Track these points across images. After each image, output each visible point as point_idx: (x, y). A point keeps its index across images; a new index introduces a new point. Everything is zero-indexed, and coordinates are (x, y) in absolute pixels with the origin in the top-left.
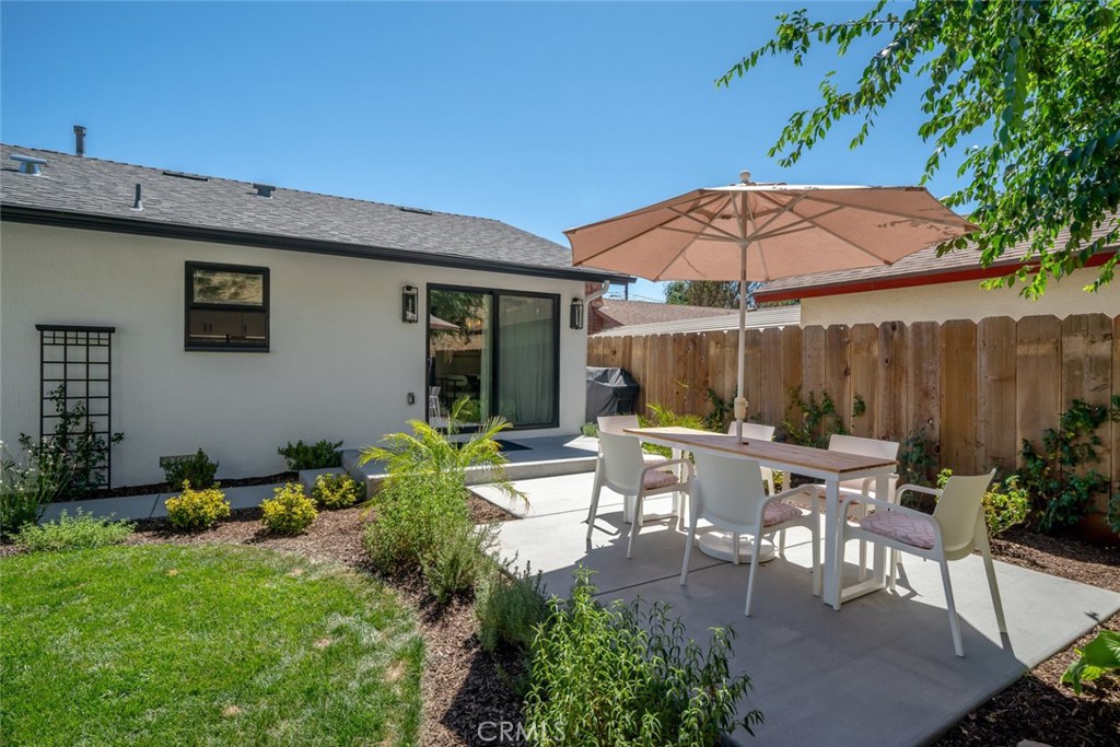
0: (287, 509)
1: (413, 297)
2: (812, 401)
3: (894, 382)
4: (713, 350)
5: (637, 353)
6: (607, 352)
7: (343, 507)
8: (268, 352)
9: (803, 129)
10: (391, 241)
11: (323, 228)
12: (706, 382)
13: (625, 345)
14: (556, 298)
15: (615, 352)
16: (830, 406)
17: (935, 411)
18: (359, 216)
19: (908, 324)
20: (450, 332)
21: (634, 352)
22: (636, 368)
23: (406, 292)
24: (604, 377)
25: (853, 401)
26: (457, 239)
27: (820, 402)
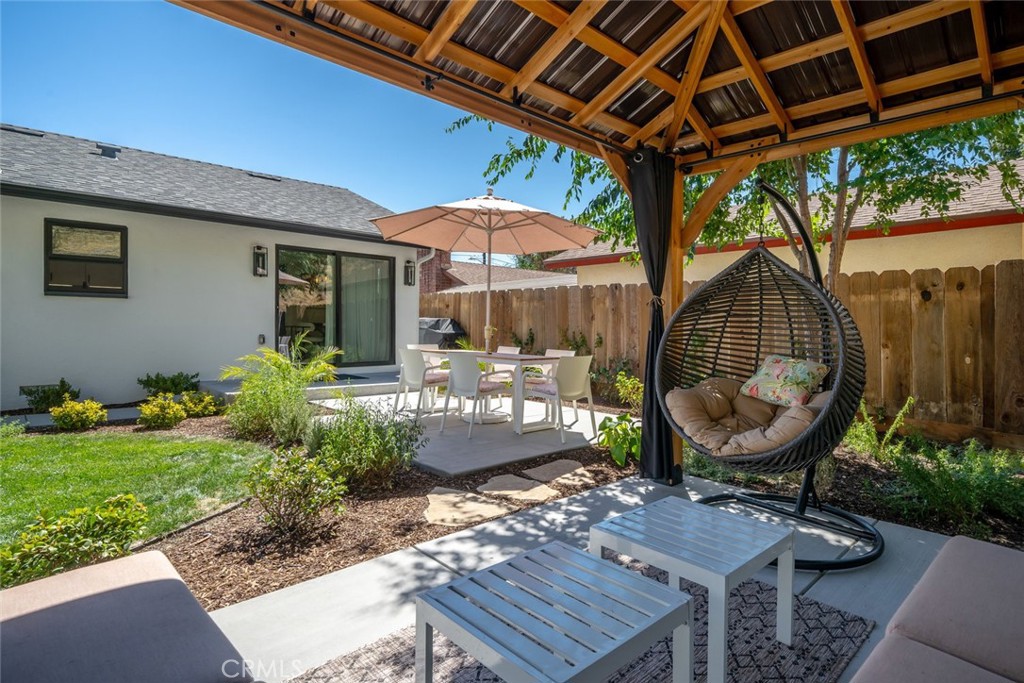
0: (161, 410)
1: (263, 255)
2: (574, 338)
3: (617, 324)
5: (464, 306)
6: (442, 306)
7: (204, 416)
8: (127, 297)
9: (501, 163)
10: (242, 209)
11: (178, 195)
12: (511, 328)
13: (455, 299)
14: (392, 261)
15: (448, 306)
16: (584, 341)
17: (636, 341)
18: (209, 182)
19: (623, 285)
20: (300, 287)
21: (462, 305)
22: (464, 319)
23: (256, 251)
24: (437, 325)
25: (597, 337)
26: (304, 208)
27: (578, 339)
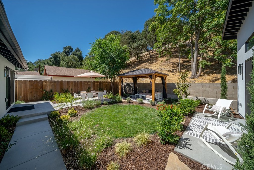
2: (65, 89)
19: (77, 81)
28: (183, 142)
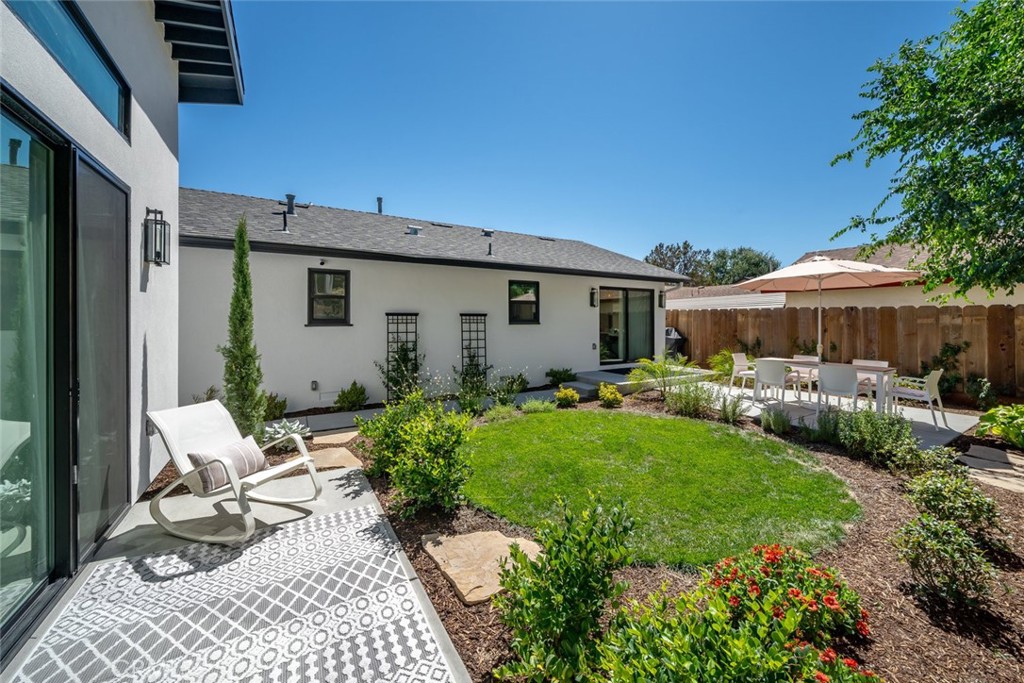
1: (594, 293)
2: (805, 344)
3: (853, 335)
4: (740, 319)
8: (539, 324)
14: (653, 291)
17: (876, 349)
19: (860, 308)
23: (591, 291)
25: (830, 344)
27: (810, 345)
28: (357, 483)
